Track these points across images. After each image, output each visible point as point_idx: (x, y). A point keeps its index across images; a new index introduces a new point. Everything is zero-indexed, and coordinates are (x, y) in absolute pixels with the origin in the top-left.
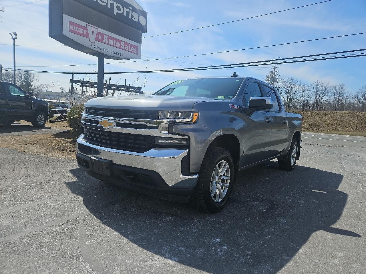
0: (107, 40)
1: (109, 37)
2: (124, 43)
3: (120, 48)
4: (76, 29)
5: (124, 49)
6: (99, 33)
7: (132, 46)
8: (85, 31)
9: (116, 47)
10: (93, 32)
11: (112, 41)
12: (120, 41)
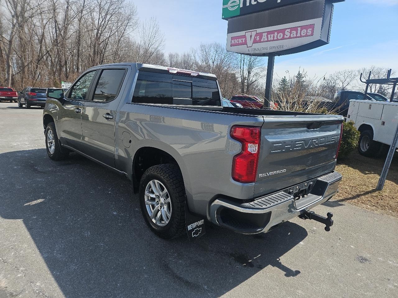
0: (266, 36)
1: (269, 33)
2: (289, 30)
3: (283, 38)
4: (236, 41)
5: (290, 38)
6: (257, 34)
7: (302, 28)
8: (244, 39)
9: (278, 40)
10: (251, 36)
11: (272, 35)
12: (283, 31)
